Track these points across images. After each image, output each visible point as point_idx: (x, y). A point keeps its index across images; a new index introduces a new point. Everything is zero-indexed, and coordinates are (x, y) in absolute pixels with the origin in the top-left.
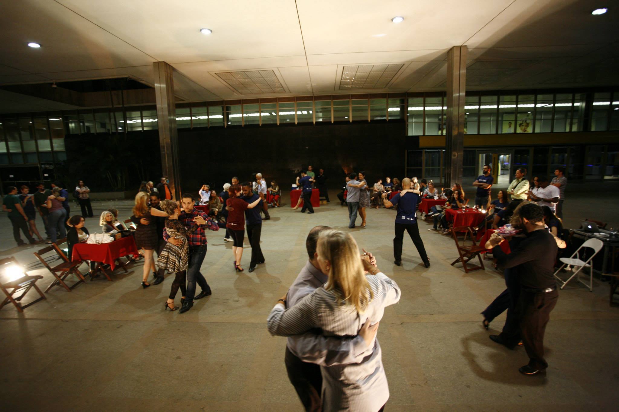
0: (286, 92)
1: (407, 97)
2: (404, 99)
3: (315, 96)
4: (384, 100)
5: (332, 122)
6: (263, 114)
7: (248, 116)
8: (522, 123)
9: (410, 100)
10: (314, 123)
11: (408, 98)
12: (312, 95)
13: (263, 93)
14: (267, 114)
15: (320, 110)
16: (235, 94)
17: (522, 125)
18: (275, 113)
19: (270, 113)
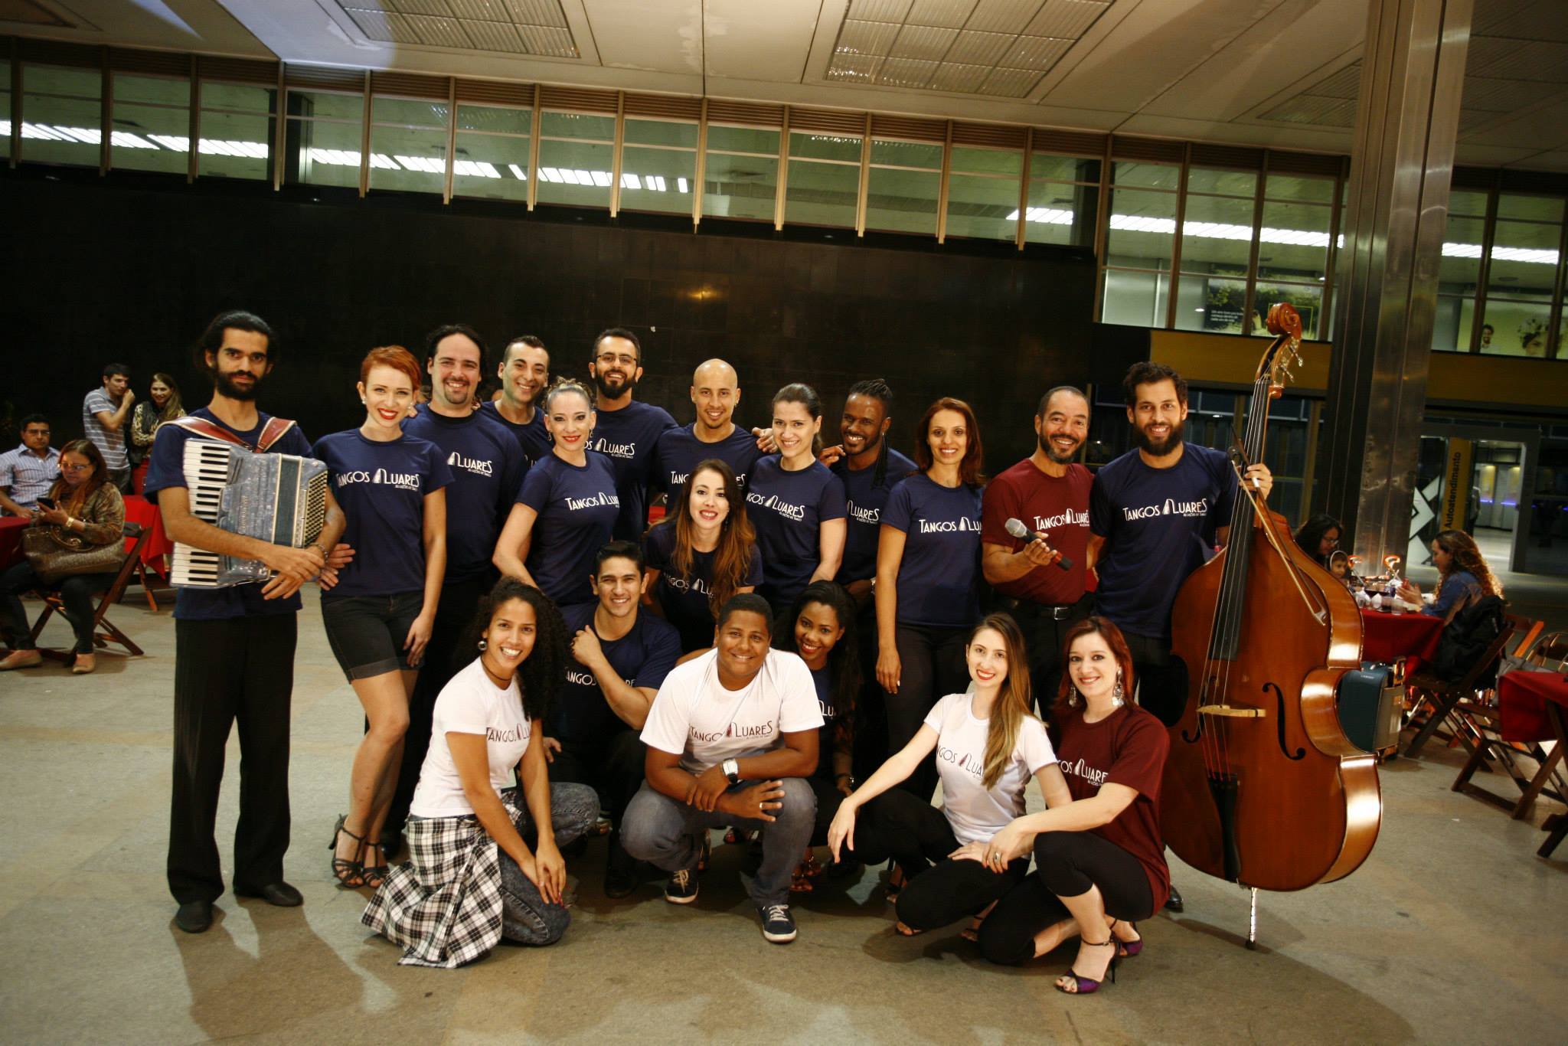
0: (579, 56)
1: (1114, 154)
2: (1099, 162)
3: (709, 101)
4: (1011, 161)
5: (779, 228)
6: (464, 168)
7: (397, 167)
8: (1537, 334)
9: (1129, 174)
10: (697, 221)
11: (1115, 160)
12: (700, 95)
13: (473, 44)
14: (486, 170)
15: (725, 179)
16: (334, 29)
17: (1537, 339)
18: (524, 168)
19: (498, 167)
